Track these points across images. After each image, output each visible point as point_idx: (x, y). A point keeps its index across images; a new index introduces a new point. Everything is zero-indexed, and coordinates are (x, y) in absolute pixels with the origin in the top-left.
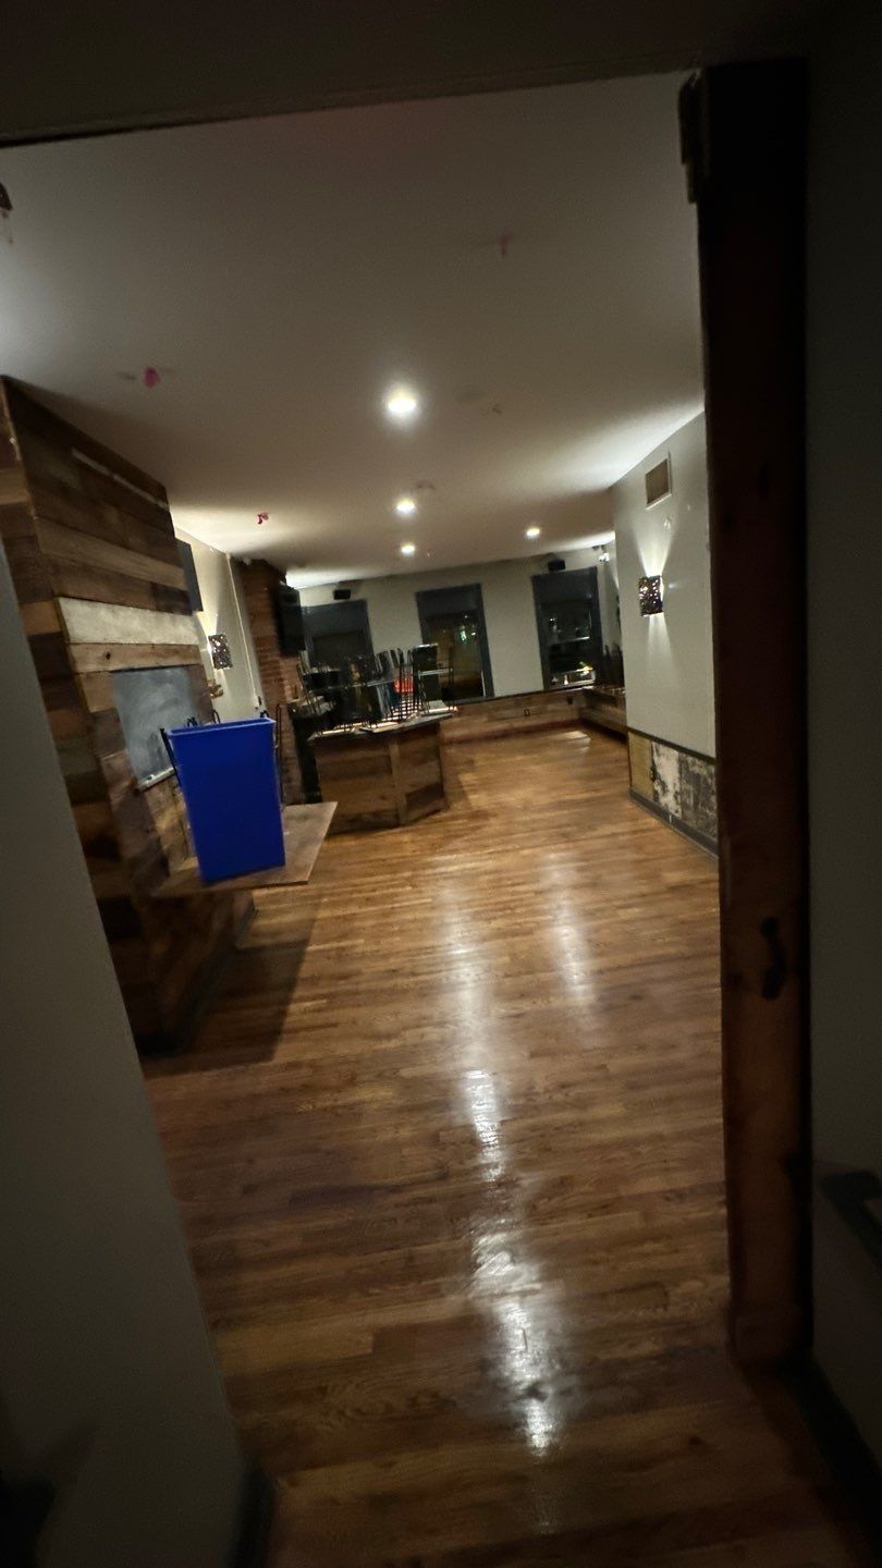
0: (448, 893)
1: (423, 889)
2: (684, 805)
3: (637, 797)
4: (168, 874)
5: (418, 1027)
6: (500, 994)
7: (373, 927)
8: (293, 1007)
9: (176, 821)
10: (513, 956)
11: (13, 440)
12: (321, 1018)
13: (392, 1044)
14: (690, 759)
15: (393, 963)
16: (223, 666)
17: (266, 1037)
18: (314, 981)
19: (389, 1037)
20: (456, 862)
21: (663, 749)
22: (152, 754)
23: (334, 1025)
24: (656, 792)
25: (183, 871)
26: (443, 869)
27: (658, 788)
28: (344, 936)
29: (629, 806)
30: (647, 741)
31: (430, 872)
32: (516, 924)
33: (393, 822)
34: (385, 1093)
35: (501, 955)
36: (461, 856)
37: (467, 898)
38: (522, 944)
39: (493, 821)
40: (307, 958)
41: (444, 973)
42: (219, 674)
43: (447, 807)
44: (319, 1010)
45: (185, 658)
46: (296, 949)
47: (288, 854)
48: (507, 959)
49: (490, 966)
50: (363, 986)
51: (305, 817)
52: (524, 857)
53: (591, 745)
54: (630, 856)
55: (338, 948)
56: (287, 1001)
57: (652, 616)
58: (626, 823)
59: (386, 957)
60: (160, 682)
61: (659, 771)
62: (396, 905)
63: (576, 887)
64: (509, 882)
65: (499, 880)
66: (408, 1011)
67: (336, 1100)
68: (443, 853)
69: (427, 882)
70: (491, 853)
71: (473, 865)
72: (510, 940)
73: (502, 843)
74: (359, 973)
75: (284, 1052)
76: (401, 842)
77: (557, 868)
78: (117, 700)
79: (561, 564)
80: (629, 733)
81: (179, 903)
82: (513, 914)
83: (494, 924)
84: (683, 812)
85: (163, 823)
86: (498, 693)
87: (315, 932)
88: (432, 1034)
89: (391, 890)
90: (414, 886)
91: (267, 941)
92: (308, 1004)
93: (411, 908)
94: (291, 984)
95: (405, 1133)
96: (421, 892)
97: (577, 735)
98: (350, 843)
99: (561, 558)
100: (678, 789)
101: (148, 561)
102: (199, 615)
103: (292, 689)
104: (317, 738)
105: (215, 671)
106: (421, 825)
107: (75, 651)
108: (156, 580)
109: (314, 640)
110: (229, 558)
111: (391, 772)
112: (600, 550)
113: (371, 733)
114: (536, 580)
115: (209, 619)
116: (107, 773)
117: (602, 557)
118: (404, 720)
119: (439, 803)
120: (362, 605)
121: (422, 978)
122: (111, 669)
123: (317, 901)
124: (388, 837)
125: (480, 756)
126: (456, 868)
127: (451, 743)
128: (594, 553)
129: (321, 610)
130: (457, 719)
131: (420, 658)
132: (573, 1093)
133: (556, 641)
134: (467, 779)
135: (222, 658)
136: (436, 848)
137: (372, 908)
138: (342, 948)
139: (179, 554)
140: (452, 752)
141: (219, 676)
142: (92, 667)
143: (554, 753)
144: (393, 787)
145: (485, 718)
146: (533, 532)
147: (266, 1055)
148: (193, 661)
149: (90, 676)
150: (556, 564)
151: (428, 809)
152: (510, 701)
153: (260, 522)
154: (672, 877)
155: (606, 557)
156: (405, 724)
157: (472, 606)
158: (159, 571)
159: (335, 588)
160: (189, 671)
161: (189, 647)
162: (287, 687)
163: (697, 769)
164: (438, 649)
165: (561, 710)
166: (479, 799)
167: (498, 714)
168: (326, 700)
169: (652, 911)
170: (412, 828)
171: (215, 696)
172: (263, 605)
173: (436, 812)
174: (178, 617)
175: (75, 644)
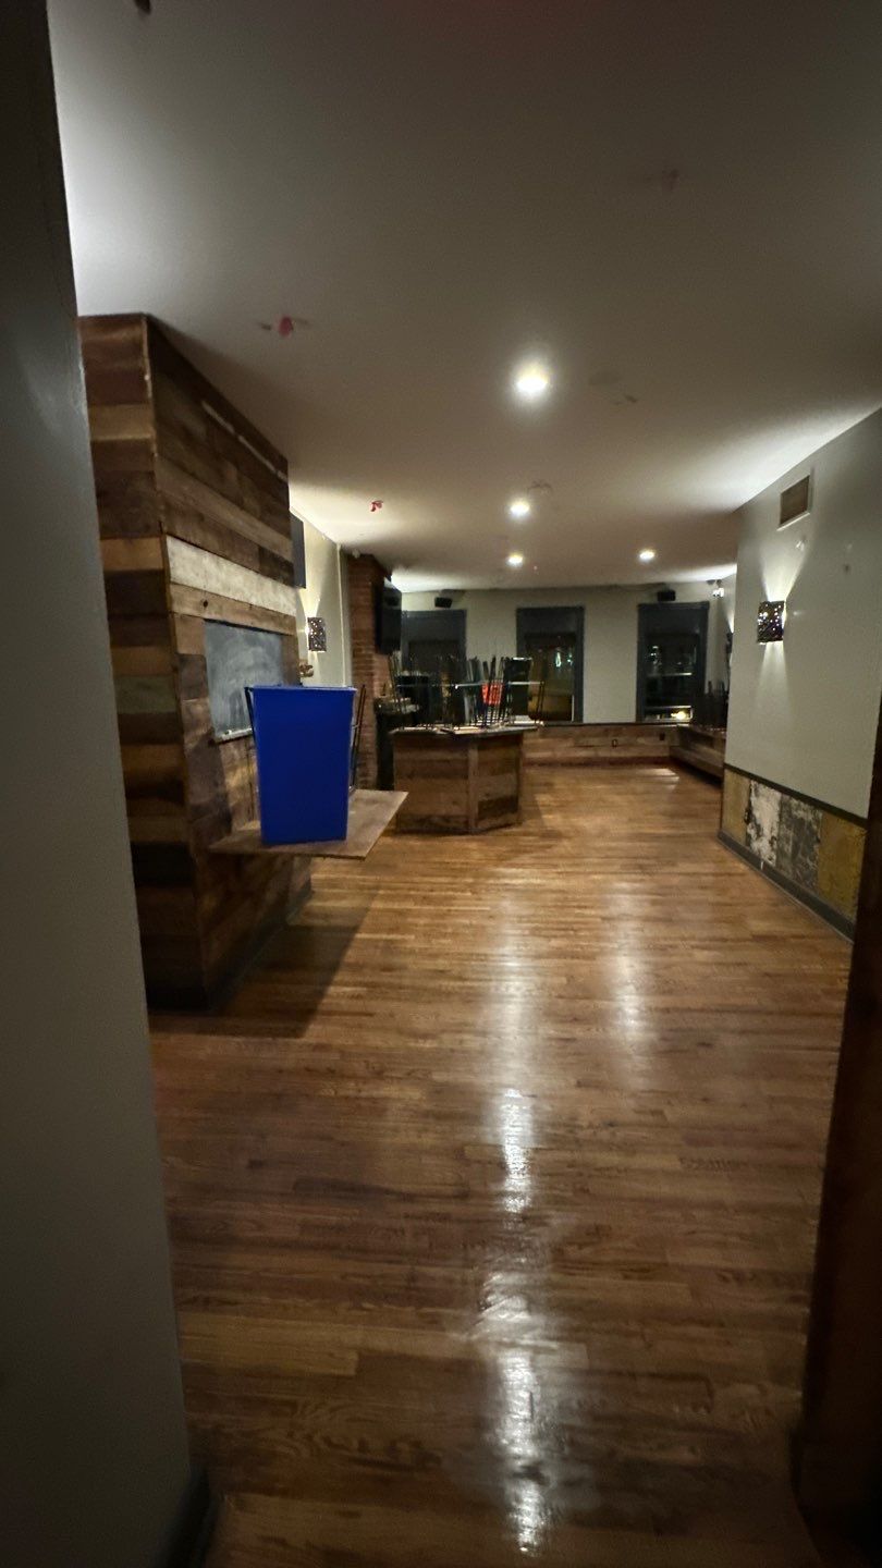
0: (508, 905)
1: (483, 897)
2: (780, 852)
3: (726, 840)
4: (229, 831)
5: (460, 1032)
6: (551, 1014)
7: (425, 925)
8: (332, 990)
9: (246, 781)
10: (570, 978)
11: (147, 377)
12: (358, 1005)
13: (428, 1045)
14: (794, 802)
15: (441, 963)
16: (317, 649)
17: (301, 1014)
18: (357, 967)
19: (425, 1036)
20: (521, 876)
21: (763, 789)
22: (233, 713)
23: (371, 1015)
24: (748, 836)
25: (243, 832)
26: (507, 881)
27: (752, 832)
28: (396, 930)
29: (715, 848)
30: (746, 780)
31: (491, 881)
32: (577, 946)
33: (462, 828)
34: (414, 1094)
35: (558, 975)
36: (527, 871)
37: (532, 911)
38: (582, 967)
39: (565, 843)
40: (354, 944)
41: (493, 984)
42: (312, 656)
43: (519, 823)
44: (359, 997)
45: (281, 625)
46: (345, 934)
47: (350, 830)
48: (564, 980)
49: (544, 983)
50: (406, 982)
51: (374, 802)
52: (594, 881)
53: (678, 783)
54: (711, 897)
55: (387, 941)
56: (328, 983)
57: (769, 644)
58: (710, 862)
59: (435, 956)
60: (253, 643)
61: (757, 814)
62: (452, 908)
63: (646, 919)
64: (575, 904)
65: (564, 901)
66: (450, 1014)
67: (360, 1091)
68: (513, 866)
69: (488, 891)
70: (559, 873)
71: (539, 881)
72: (569, 961)
73: (571, 866)
74: (403, 968)
75: (315, 1032)
77: (626, 898)
78: (208, 650)
79: (671, 595)
80: (726, 771)
81: (235, 862)
82: (576, 937)
83: (554, 943)
84: (777, 861)
85: (234, 780)
86: (587, 719)
87: (367, 920)
88: (472, 1042)
89: (450, 893)
90: (473, 893)
91: (318, 922)
92: (348, 989)
93: (464, 914)
94: (334, 968)
95: (428, 1140)
96: (480, 899)
97: (665, 772)
98: (415, 843)
99: (672, 588)
100: (775, 834)
101: (260, 525)
102: (301, 591)
103: (381, 686)
104: (397, 733)
105: (310, 652)
106: (489, 836)
107: (173, 590)
108: (266, 545)
109: (411, 644)
110: (338, 548)
111: (466, 777)
112: (715, 585)
113: (452, 734)
114: (643, 609)
115: (310, 600)
116: (185, 717)
117: (716, 592)
118: (488, 727)
119: (512, 817)
120: (462, 614)
121: (468, 984)
122: (207, 616)
123: (373, 892)
124: (456, 842)
125: (561, 780)
126: (520, 881)
127: (531, 763)
128: (708, 587)
129: (421, 617)
130: (541, 741)
131: (512, 669)
132: (620, 1134)
133: (655, 674)
134: (543, 799)
135: (318, 642)
136: (501, 860)
137: (427, 908)
138: (391, 941)
139: (291, 528)
140: (532, 772)
141: (312, 657)
142: (188, 610)
143: (640, 787)
144: (467, 792)
145: (570, 743)
146: (647, 555)
147: (297, 1033)
148: (287, 632)
149: (186, 618)
150: (667, 594)
151: (500, 821)
152: (599, 729)
153: (374, 510)
154: (759, 926)
155: (721, 592)
156: (489, 731)
157: (572, 628)
158: (269, 537)
159: (438, 595)
160: (282, 639)
161: (286, 616)
162: (376, 683)
163: (800, 814)
164: (533, 664)
165: (648, 745)
166: (553, 820)
167: (583, 741)
168: (413, 702)
169: (731, 957)
170: (481, 837)
171: (305, 675)
172: (365, 599)
173: (507, 825)
174: (280, 586)
175: (175, 583)
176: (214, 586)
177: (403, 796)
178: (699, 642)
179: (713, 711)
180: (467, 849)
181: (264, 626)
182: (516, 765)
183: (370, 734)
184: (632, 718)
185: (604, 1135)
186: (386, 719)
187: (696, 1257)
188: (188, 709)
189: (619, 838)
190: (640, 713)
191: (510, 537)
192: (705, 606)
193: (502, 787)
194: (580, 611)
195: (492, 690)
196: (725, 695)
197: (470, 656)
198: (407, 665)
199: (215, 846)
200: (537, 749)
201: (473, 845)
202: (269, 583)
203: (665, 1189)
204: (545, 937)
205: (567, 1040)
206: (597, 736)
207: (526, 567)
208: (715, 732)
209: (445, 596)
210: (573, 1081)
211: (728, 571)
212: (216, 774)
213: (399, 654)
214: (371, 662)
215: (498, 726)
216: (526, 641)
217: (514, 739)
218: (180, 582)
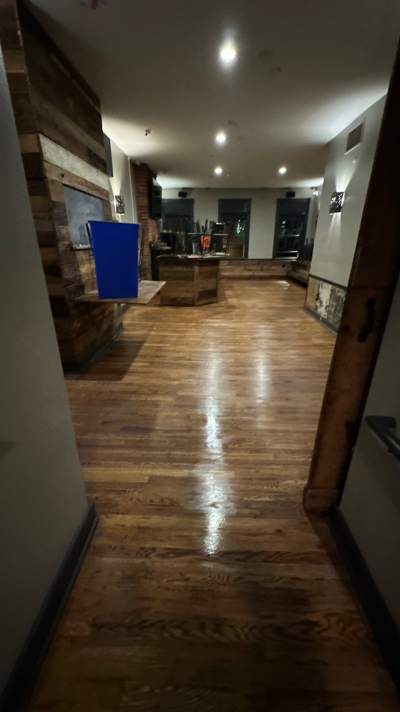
0: (211, 334)
1: (200, 330)
2: (329, 312)
3: (307, 309)
4: (83, 294)
5: (189, 378)
6: (227, 372)
7: (175, 341)
8: (134, 364)
9: (90, 271)
10: (236, 360)
11: (19, 33)
12: (146, 369)
13: (175, 383)
14: (337, 289)
15: (181, 355)
17: (121, 373)
18: (145, 355)
19: (174, 380)
20: (217, 322)
21: (325, 285)
22: (81, 236)
23: (151, 373)
24: (316, 306)
25: (89, 294)
26: (210, 323)
27: (318, 304)
28: (161, 342)
29: (302, 312)
30: (318, 281)
31: (203, 325)
32: (240, 348)
33: (190, 304)
34: (170, 399)
35: (231, 359)
36: (220, 321)
37: (220, 336)
38: (241, 356)
39: (237, 310)
40: (143, 348)
41: (203, 362)
43: (217, 302)
44: (145, 367)
45: (102, 194)
46: (138, 344)
47: (139, 294)
49: (225, 362)
50: (166, 361)
51: (150, 285)
52: (249, 325)
53: (289, 287)
54: (298, 331)
55: (157, 347)
56: (132, 362)
57: (335, 214)
58: (299, 318)
59: (179, 352)
60: (88, 202)
61: (321, 296)
62: (186, 335)
63: (270, 339)
64: (240, 333)
65: (235, 332)
66: (185, 372)
67: (147, 398)
68: (214, 319)
69: (202, 328)
70: (234, 322)
71: (225, 325)
72: (236, 354)
73: (239, 319)
74: (165, 356)
75: (127, 379)
76: (193, 312)
77: (263, 331)
78: (67, 202)
79: (293, 194)
80: (310, 278)
81: (89, 306)
82: (239, 345)
83: (230, 347)
84: (328, 316)
85: (83, 270)
86: (250, 258)
87: (148, 339)
88: (194, 382)
89: (185, 329)
90: (196, 329)
91: (126, 340)
92: (141, 364)
93: (192, 337)
94: (135, 355)
96: (198, 331)
97: (284, 282)
98: (170, 309)
99: (293, 190)
100: (328, 304)
101: (86, 135)
102: (111, 179)
103: (152, 235)
104: (161, 257)
105: (117, 214)
106: (204, 307)
107: (46, 165)
108: (90, 147)
109: (166, 216)
110: (129, 159)
111: (193, 280)
112: (314, 189)
113: (186, 258)
114: (280, 202)
115: (115, 186)
116: (58, 233)
117: (314, 193)
118: (203, 256)
119: (214, 299)
120: (192, 201)
121: (192, 362)
122: (64, 183)
123: (151, 328)
124: (188, 310)
125: (236, 285)
126: (216, 325)
127: (223, 277)
128: (310, 191)
129: (171, 202)
130: (226, 264)
131: (215, 228)
132: (252, 411)
133: (282, 236)
134: (228, 292)
135: (121, 209)
136: (208, 316)
137: (175, 334)
138: (160, 347)
139: (104, 141)
140: (223, 281)
141: (118, 216)
142: (54, 178)
143: (272, 288)
144: (194, 287)
145: (241, 268)
146: (283, 171)
147: (119, 379)
148: (105, 198)
149: (53, 181)
150: (291, 193)
151: (209, 301)
152: (256, 262)
153: (146, 135)
154: (317, 341)
155: (316, 193)
157: (245, 210)
158: (93, 144)
159: (180, 190)
160: (103, 202)
161: (104, 190)
162: (150, 234)
163: (339, 294)
164: (225, 227)
165: (277, 270)
166: (232, 301)
167: (248, 267)
168: (168, 245)
169: (304, 352)
170: (200, 307)
172: (143, 189)
173: (212, 303)
174: (100, 173)
175: (46, 161)
176: (66, 166)
177: (164, 283)
178: (304, 219)
179: (307, 253)
181: (94, 193)
182: (215, 275)
184: (271, 257)
186: (155, 251)
188: (59, 230)
189: (260, 309)
190: (274, 255)
191: (216, 156)
192: (309, 200)
193: (209, 284)
194: (248, 202)
195: (206, 240)
196: (312, 245)
197: (195, 220)
198: (165, 227)
199: (78, 298)
200: (226, 270)
201: (196, 311)
202: (94, 170)
204: (226, 345)
206: (253, 265)
207: (223, 176)
208: (307, 262)
209: (185, 191)
211: (319, 182)
212: (75, 265)
213: (161, 220)
214: (147, 223)
215: (208, 256)
216: (223, 216)
217: (215, 262)
218: (48, 161)
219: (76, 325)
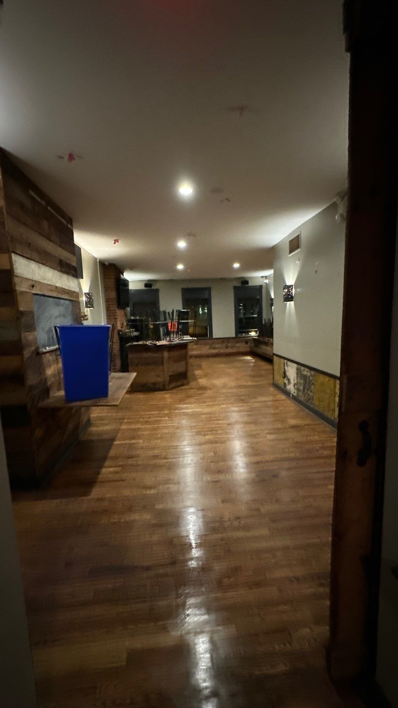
0: (184, 422)
1: (174, 419)
2: (298, 390)
3: (276, 386)
4: (48, 396)
5: (167, 484)
6: (208, 470)
7: (148, 435)
8: (104, 470)
9: (56, 372)
10: (215, 453)
12: (117, 476)
13: (152, 492)
14: (302, 368)
15: (156, 452)
16: (90, 307)
17: (88, 484)
18: (116, 458)
19: (150, 488)
20: (190, 408)
21: (289, 363)
22: (49, 339)
23: (123, 480)
24: (285, 384)
25: (55, 397)
26: (184, 411)
27: (286, 382)
28: (133, 438)
29: (272, 389)
30: (283, 360)
31: (176, 411)
32: (217, 438)
33: (162, 388)
34: (147, 517)
36: (193, 405)
37: (195, 424)
39: (208, 391)
40: (113, 447)
41: (181, 459)
43: (188, 384)
44: (117, 472)
45: (71, 296)
46: (109, 442)
47: (110, 393)
48: (212, 454)
49: (204, 457)
50: (140, 462)
51: (120, 378)
52: (222, 408)
53: (255, 363)
54: (272, 411)
55: (129, 444)
56: (101, 467)
57: (288, 303)
58: (269, 397)
59: (153, 449)
60: (57, 305)
61: (288, 374)
62: (160, 425)
63: (246, 423)
64: (215, 419)
65: (210, 418)
66: (162, 475)
68: (187, 404)
69: (176, 416)
70: (207, 405)
71: (199, 410)
72: (215, 445)
73: (213, 401)
74: (138, 456)
75: (96, 492)
77: (235, 414)
78: (35, 308)
79: (247, 282)
80: (274, 356)
81: (53, 412)
82: (216, 434)
83: (207, 437)
84: (297, 393)
85: (50, 372)
87: (119, 435)
88: (173, 487)
90: (169, 417)
91: (94, 438)
92: (111, 469)
93: (167, 427)
94: (105, 458)
95: (155, 538)
96: (172, 420)
97: (249, 358)
98: (141, 396)
99: (247, 279)
100: (295, 382)
101: (60, 249)
102: (81, 280)
103: (121, 323)
104: (130, 346)
105: (86, 309)
106: (174, 391)
107: (16, 280)
108: (62, 258)
109: (133, 304)
110: (98, 260)
111: (162, 364)
112: (265, 278)
113: (155, 345)
114: (235, 288)
115: (85, 285)
116: (24, 341)
117: (265, 281)
118: (172, 341)
119: (185, 382)
120: (157, 291)
121: (170, 460)
122: (34, 292)
123: (121, 421)
124: (159, 395)
125: (204, 363)
126: (190, 410)
127: (191, 357)
128: (261, 279)
129: (138, 292)
130: (195, 346)
131: (181, 315)
132: (243, 522)
133: (242, 316)
134: (198, 372)
135: (90, 304)
136: (181, 401)
137: (148, 426)
138: (132, 444)
139: (75, 251)
140: (191, 361)
141: (87, 311)
142: (24, 289)
143: (239, 365)
144: (164, 371)
145: (208, 347)
146: (236, 265)
147: (86, 493)
148: (75, 299)
149: (22, 293)
150: (245, 282)
151: (179, 384)
152: (220, 341)
153: (115, 243)
154: (293, 422)
155: (267, 281)
156: (172, 343)
157: (206, 296)
158: (64, 254)
159: (145, 282)
160: (72, 303)
161: (74, 292)
162: (118, 323)
163: (305, 373)
164: (190, 313)
165: (242, 347)
166: (203, 382)
167: (213, 346)
168: (136, 331)
169: (282, 437)
170: (171, 392)
171: (84, 320)
172: (112, 283)
173: (183, 385)
174: (71, 278)
175: (17, 276)
176: (37, 277)
177: (134, 374)
178: (259, 302)
179: (267, 331)
180: (165, 397)
181: (63, 297)
182: (185, 358)
183: (116, 347)
184: (234, 335)
185: (236, 523)
186: (124, 339)
187: (279, 574)
188: (25, 337)
189: (232, 388)
190: (237, 333)
191: (178, 256)
192: (261, 287)
193: (179, 367)
194: (209, 290)
195: (173, 324)
196: (272, 324)
197: (162, 309)
198: (133, 314)
199: (42, 404)
200: (194, 350)
201: (167, 396)
202: (65, 276)
203: (264, 545)
204: (203, 435)
205: (216, 482)
206: (219, 343)
207: (185, 271)
208: (268, 340)
209: (149, 283)
210: (220, 500)
211: (270, 272)
212: (40, 369)
213: (128, 309)
214: (116, 313)
215: (176, 341)
216: (186, 302)
217: (183, 346)
218: (18, 275)
219: (38, 433)
